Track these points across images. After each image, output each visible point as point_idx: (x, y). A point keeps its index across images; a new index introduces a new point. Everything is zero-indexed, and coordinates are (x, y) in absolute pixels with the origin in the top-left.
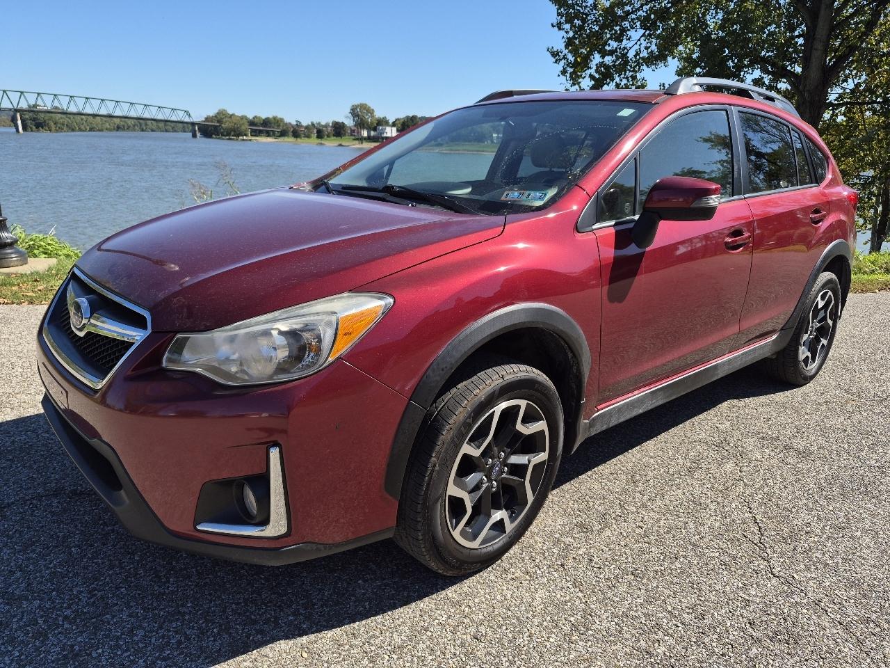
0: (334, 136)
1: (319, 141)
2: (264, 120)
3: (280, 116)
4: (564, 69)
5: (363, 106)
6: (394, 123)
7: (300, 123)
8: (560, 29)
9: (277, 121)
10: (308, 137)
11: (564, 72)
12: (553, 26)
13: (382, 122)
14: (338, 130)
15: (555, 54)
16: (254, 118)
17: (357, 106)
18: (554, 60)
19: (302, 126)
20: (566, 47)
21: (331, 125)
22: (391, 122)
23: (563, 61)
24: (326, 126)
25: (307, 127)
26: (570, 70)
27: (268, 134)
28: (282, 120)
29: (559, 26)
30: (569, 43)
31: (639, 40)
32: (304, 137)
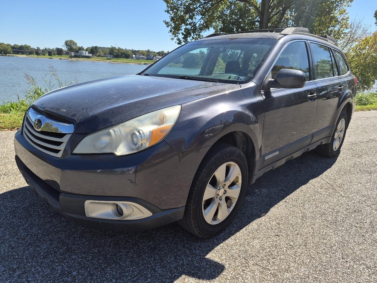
0: (57, 55)
1: (50, 57)
2: (20, 46)
3: (28, 45)
4: (171, 30)
5: (71, 41)
6: (86, 49)
7: (39, 48)
8: (168, 13)
9: (27, 47)
10: (44, 55)
11: (171, 31)
12: (165, 11)
13: (81, 49)
14: (59, 52)
15: (167, 23)
16: (14, 45)
17: (68, 41)
18: (167, 26)
19: (40, 50)
20: (171, 20)
21: (55, 49)
22: (85, 49)
23: (170, 26)
24: (53, 50)
25: (43, 50)
26: (173, 30)
27: (23, 53)
28: (29, 47)
29: (168, 12)
30: (172, 19)
31: (200, 20)
32: (42, 55)
